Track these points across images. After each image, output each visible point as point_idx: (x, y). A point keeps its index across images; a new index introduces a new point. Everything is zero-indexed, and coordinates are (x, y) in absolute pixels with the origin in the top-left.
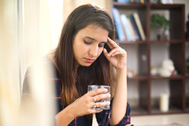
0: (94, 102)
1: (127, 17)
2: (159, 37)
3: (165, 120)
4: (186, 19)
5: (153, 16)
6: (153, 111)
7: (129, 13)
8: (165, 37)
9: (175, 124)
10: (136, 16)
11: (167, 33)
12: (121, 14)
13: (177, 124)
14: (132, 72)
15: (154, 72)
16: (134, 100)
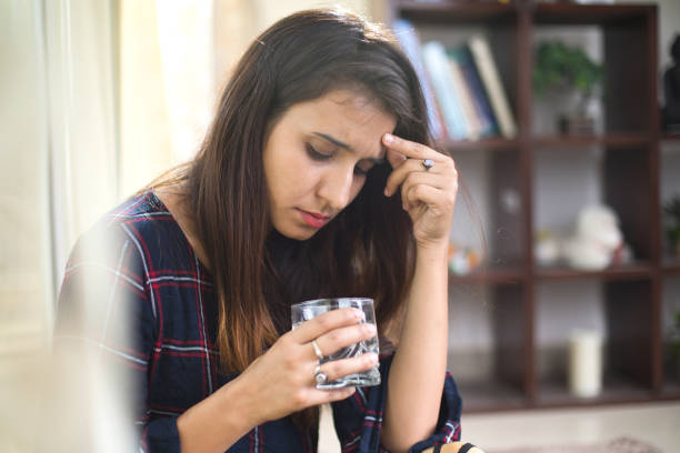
0: (318, 362)
1: (449, 52)
2: (564, 125)
3: (590, 428)
4: (665, 59)
5: (544, 50)
6: (544, 396)
7: (456, 36)
8: (587, 125)
9: (623, 440)
10: (481, 49)
11: (595, 109)
12: (424, 41)
13: (634, 443)
14: (467, 252)
15: (546, 252)
16: (477, 355)
